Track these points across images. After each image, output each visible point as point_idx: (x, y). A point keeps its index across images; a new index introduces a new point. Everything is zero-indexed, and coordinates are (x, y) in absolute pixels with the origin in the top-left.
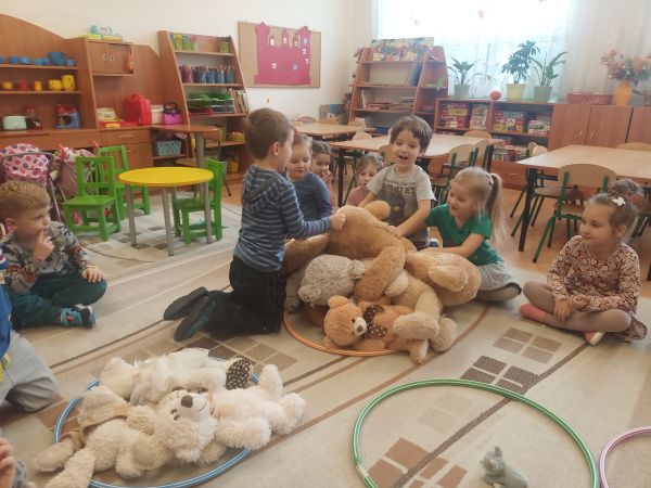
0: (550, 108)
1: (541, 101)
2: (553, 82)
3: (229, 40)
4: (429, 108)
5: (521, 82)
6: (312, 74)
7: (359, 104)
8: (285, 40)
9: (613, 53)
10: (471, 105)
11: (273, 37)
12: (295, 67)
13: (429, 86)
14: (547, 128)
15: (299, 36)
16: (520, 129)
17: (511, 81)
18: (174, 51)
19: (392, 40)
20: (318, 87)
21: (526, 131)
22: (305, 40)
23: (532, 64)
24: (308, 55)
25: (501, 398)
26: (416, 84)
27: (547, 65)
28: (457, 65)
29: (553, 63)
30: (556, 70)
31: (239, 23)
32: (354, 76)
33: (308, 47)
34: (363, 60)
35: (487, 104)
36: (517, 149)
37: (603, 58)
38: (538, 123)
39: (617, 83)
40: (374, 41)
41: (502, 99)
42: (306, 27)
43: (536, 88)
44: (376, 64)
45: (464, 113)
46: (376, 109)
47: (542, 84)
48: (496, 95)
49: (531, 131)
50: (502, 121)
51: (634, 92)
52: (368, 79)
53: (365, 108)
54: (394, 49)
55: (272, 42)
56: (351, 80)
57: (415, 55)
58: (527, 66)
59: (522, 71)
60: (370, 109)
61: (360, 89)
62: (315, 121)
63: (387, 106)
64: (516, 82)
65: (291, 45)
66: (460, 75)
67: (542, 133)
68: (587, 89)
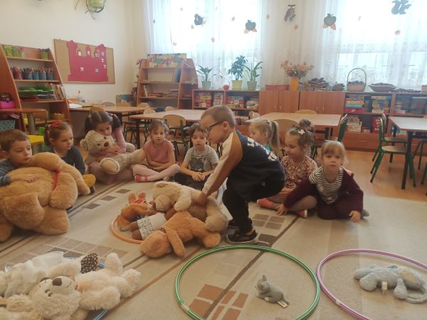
0: (257, 93)
1: (251, 90)
2: (257, 79)
3: (48, 51)
4: (188, 96)
5: (240, 79)
6: (109, 74)
7: (143, 94)
8: (89, 52)
9: (287, 62)
10: (213, 93)
11: (80, 50)
12: (97, 70)
13: (187, 82)
14: (257, 105)
15: (98, 51)
16: (242, 106)
17: (234, 79)
18: (6, 57)
19: (160, 55)
20: (114, 83)
21: (245, 107)
22: (103, 54)
23: (245, 69)
24: (105, 63)
25: (259, 252)
26: (179, 81)
27: (253, 69)
28: (202, 69)
29: (256, 68)
30: (258, 72)
31: (55, 40)
32: (138, 77)
33: (105, 57)
34: (143, 66)
35: (222, 92)
36: (242, 117)
37: (282, 65)
38: (252, 102)
39: (290, 78)
40: (149, 55)
41: (230, 89)
42: (102, 45)
43: (248, 82)
44: (151, 69)
45: (209, 98)
46: (154, 97)
47: (251, 80)
48: (226, 87)
49: (248, 107)
50: (231, 102)
51: (299, 83)
52: (147, 78)
53: (147, 96)
54: (162, 60)
55: (80, 54)
56: (136, 79)
57: (177, 64)
58: (242, 70)
59: (240, 73)
60: (150, 97)
61: (142, 85)
62: (114, 105)
63: (161, 95)
64: (237, 79)
65: (93, 56)
66: (204, 76)
67: (254, 108)
68: (275, 83)
